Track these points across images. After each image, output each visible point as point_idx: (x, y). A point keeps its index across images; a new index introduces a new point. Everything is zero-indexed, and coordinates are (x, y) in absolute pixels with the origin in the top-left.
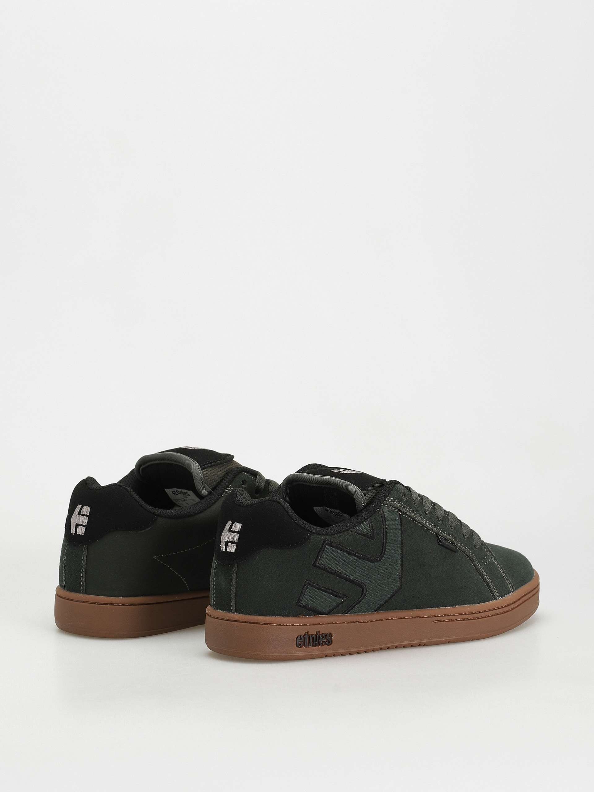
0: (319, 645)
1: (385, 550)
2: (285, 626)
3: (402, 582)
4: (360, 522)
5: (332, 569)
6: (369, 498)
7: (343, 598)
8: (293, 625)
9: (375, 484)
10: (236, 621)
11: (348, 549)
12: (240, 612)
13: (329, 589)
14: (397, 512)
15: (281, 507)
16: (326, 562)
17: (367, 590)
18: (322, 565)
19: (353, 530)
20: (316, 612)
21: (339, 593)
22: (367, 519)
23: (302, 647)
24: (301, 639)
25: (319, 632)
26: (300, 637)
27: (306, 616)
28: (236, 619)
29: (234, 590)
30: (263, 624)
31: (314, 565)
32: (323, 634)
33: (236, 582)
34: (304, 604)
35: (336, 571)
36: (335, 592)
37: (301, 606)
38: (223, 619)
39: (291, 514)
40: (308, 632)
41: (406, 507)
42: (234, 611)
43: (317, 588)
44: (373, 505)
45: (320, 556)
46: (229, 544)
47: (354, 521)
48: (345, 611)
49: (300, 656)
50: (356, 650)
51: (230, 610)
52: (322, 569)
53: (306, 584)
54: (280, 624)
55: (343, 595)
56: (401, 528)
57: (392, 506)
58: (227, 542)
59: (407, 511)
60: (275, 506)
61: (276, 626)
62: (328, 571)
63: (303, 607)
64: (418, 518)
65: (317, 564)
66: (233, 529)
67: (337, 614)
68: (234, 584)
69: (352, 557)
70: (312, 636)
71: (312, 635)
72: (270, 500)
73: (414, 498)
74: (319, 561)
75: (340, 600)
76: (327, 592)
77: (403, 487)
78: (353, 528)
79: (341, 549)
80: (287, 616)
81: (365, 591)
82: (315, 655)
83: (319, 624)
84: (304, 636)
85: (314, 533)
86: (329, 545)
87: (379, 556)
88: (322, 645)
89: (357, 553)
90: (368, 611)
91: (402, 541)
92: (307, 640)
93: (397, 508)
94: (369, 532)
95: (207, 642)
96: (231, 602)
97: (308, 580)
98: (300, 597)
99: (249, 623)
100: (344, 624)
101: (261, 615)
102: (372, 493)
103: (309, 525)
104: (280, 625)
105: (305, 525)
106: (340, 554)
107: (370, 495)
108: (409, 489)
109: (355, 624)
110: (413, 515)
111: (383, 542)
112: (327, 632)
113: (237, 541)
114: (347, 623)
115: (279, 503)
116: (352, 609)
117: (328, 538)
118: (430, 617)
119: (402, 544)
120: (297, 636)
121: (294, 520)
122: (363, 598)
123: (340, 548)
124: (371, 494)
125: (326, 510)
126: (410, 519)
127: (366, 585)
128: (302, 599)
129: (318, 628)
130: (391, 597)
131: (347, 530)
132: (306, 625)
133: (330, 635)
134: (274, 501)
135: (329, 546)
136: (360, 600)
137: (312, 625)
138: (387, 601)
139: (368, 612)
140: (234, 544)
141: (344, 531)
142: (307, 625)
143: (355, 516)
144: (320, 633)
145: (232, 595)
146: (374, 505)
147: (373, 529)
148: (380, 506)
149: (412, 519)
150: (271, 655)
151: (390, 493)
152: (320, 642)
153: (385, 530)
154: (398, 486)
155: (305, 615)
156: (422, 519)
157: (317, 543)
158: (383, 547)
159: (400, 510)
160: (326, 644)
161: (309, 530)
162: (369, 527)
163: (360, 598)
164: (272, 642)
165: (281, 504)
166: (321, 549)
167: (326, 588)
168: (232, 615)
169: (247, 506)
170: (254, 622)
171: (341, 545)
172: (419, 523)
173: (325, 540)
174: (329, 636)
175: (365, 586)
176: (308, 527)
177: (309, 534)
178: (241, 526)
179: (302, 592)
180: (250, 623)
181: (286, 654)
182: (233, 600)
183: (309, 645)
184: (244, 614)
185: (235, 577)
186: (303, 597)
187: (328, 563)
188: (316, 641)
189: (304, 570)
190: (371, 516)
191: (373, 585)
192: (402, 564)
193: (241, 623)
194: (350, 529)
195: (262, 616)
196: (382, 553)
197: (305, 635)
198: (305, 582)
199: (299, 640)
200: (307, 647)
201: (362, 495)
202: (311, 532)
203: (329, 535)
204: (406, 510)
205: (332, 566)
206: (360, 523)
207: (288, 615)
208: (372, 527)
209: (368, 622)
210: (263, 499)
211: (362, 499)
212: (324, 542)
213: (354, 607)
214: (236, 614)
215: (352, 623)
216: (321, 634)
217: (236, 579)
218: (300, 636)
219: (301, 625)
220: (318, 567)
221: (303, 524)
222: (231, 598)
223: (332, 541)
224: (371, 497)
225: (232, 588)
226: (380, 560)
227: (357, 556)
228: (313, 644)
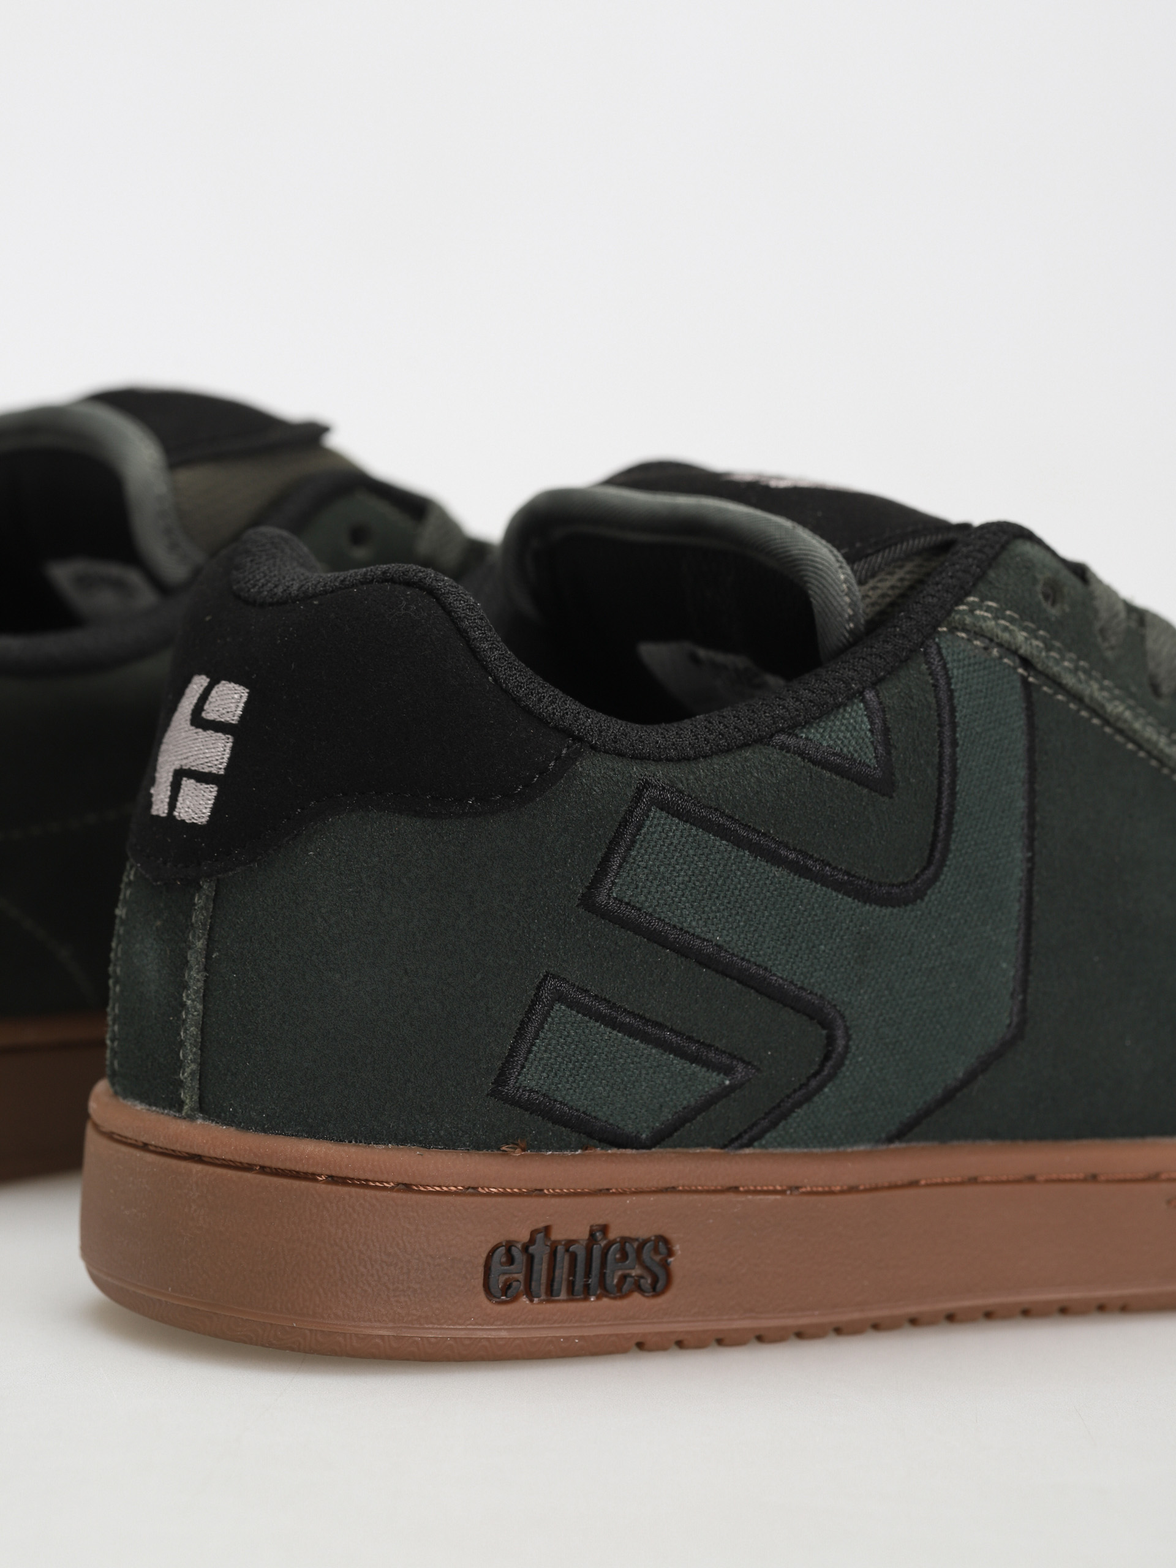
0: (605, 1291)
1: (946, 850)
2: (429, 1197)
3: (1023, 1008)
4: (826, 703)
5: (675, 926)
6: (883, 596)
7: (728, 1071)
8: (472, 1191)
9: (915, 534)
10: (197, 1158)
11: (759, 832)
12: (219, 1117)
13: (660, 1026)
14: (1015, 669)
15: (440, 612)
16: (649, 893)
17: (848, 1037)
18: (628, 904)
19: (791, 741)
20: (590, 1135)
21: (710, 1046)
22: (861, 693)
23: (515, 1299)
24: (511, 1260)
25: (604, 1229)
26: (509, 1250)
27: (539, 1149)
28: (196, 1150)
29: (192, 1001)
30: (326, 1182)
31: (588, 902)
32: (624, 1240)
33: (206, 970)
34: (531, 1091)
35: (698, 937)
36: (690, 1039)
37: (516, 1103)
38: (145, 1147)
39: (486, 646)
40: (547, 1230)
41: (1059, 651)
42: (192, 1109)
43: (599, 1017)
44: (895, 627)
45: (616, 861)
46: (188, 784)
47: (797, 700)
48: (740, 1136)
49: (501, 1342)
50: (790, 1322)
51: (174, 1104)
52: (624, 923)
53: (545, 995)
54: (407, 1181)
55: (732, 1056)
56: (1031, 750)
57: (991, 640)
58: (180, 775)
59: (1064, 667)
60: (407, 608)
61: (385, 1193)
62: (657, 938)
63: (529, 1107)
64: (1116, 708)
65: (602, 898)
66: (211, 713)
67: (698, 1145)
68: (195, 976)
69: (777, 872)
70: (567, 1250)
71: (570, 1243)
72: (392, 580)
73: (1104, 615)
74: (613, 883)
75: (714, 1081)
76: (645, 1038)
77: (1049, 558)
78: (789, 734)
79: (722, 833)
80: (447, 1146)
81: (841, 1042)
82: (581, 1338)
83: (605, 1192)
84: (525, 1248)
85: (593, 748)
86: (662, 810)
87: (917, 876)
88: (619, 1292)
89: (805, 854)
90: (852, 1136)
91: (1032, 810)
92: (541, 1268)
93: (1010, 650)
94: (869, 757)
95: (89, 1251)
96: (179, 1065)
97: (554, 977)
98: (510, 1055)
99: (259, 1173)
100: (732, 1197)
101: (314, 1133)
102: (896, 577)
103: (572, 706)
104: (407, 1187)
105: (552, 702)
106: (718, 856)
107: (888, 583)
108: (1080, 572)
109: (790, 1199)
110: (1093, 690)
111: (938, 812)
112: (643, 1232)
113: (222, 772)
114: (748, 1192)
115: (431, 592)
116: (774, 1125)
117: (659, 773)
118: (1153, 1178)
119: (1032, 826)
120: (490, 1246)
121: (495, 680)
122: (831, 1077)
123: (719, 825)
124: (892, 580)
125: (695, 659)
126: (1078, 711)
127: (847, 1013)
128: (523, 1067)
129: (601, 1211)
130: (971, 1077)
131: (760, 740)
132: (539, 1192)
133: (663, 1244)
134: (409, 584)
135: (664, 814)
136: (814, 1083)
137: (569, 1195)
138: (949, 1096)
139: (856, 1143)
140: (207, 783)
141: (745, 745)
142: (546, 1195)
143: (807, 676)
144: (613, 1235)
145: (186, 1029)
146: (901, 627)
147: (887, 744)
148: (930, 636)
149: (1088, 708)
150: (356, 1335)
151: (981, 577)
152: (608, 1281)
153: (948, 751)
154: (1027, 547)
155: (536, 1145)
156: (1137, 717)
157: (604, 793)
158: (935, 834)
159: (1026, 662)
160: (639, 1289)
161: (567, 733)
162: (871, 731)
163: (815, 1075)
164: (363, 1270)
165: (438, 599)
166: (624, 823)
167: (642, 1017)
168: (183, 1126)
169: (281, 603)
170: (280, 1165)
171: (723, 814)
172: (1121, 731)
173: (647, 785)
174: (656, 1250)
175: (842, 1017)
176: (562, 718)
177: (568, 747)
178: (244, 699)
179: (520, 1034)
180: (264, 1170)
181: (432, 1334)
182: (189, 1055)
183: (551, 1292)
184: (238, 1126)
185: (200, 944)
186: (526, 1059)
187: (658, 896)
188: (588, 1274)
189: (534, 927)
190: (881, 680)
191: (881, 1015)
192: (1029, 923)
193: (219, 1170)
194: (772, 736)
195: (323, 1138)
196: (930, 862)
197: (532, 1241)
198: (537, 981)
199: (502, 1264)
200: (541, 1302)
201: (846, 581)
202: (579, 739)
203: (669, 760)
204: (1057, 662)
205: (678, 912)
206: (825, 710)
207: (450, 1143)
208: (886, 731)
209: (852, 1190)
210: (356, 573)
211: (847, 599)
212: (640, 792)
213: (785, 1116)
214: (199, 1121)
215: (775, 1192)
216: (610, 1244)
217: (208, 957)
218: (509, 1246)
219: (513, 1194)
220: (604, 914)
221: (540, 700)
222: (181, 1044)
223: (681, 792)
224: (890, 592)
225: (187, 996)
226: (920, 895)
227: (803, 871)
228: (571, 1286)
